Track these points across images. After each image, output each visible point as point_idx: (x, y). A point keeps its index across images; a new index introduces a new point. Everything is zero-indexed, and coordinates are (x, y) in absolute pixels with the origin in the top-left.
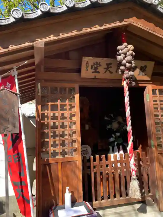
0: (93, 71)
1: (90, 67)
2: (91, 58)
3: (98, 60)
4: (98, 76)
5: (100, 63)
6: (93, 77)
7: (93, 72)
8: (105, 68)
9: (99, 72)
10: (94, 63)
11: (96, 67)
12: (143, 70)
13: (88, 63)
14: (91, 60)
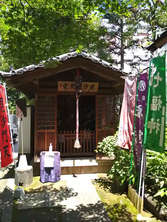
1: (62, 86)
3: (66, 82)
4: (68, 90)
5: (67, 84)
7: (64, 88)
8: (70, 86)
9: (67, 88)
11: (65, 86)
12: (92, 87)
13: (61, 84)
14: (63, 83)
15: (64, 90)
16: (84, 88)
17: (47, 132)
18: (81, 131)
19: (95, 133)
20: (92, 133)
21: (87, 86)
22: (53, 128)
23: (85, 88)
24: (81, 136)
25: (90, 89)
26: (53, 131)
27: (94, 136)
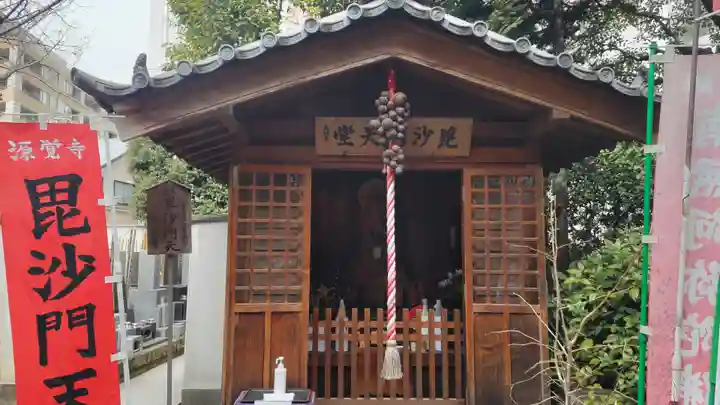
0: (339, 141)
1: (331, 134)
2: (333, 118)
3: (347, 121)
4: (352, 151)
5: (351, 127)
6: (341, 153)
7: (340, 144)
8: (363, 137)
9: (351, 144)
10: (340, 128)
11: (344, 134)
12: (448, 136)
13: (326, 128)
14: (332, 123)
15: (339, 150)
16: (415, 143)
17: (273, 313)
18: (405, 310)
19: (462, 319)
20: (451, 318)
21: (428, 133)
22: (295, 297)
23: (420, 142)
24: (406, 331)
25: (439, 146)
26: (296, 307)
27: (457, 331)
